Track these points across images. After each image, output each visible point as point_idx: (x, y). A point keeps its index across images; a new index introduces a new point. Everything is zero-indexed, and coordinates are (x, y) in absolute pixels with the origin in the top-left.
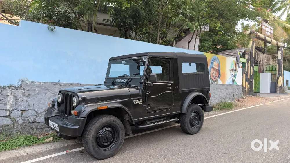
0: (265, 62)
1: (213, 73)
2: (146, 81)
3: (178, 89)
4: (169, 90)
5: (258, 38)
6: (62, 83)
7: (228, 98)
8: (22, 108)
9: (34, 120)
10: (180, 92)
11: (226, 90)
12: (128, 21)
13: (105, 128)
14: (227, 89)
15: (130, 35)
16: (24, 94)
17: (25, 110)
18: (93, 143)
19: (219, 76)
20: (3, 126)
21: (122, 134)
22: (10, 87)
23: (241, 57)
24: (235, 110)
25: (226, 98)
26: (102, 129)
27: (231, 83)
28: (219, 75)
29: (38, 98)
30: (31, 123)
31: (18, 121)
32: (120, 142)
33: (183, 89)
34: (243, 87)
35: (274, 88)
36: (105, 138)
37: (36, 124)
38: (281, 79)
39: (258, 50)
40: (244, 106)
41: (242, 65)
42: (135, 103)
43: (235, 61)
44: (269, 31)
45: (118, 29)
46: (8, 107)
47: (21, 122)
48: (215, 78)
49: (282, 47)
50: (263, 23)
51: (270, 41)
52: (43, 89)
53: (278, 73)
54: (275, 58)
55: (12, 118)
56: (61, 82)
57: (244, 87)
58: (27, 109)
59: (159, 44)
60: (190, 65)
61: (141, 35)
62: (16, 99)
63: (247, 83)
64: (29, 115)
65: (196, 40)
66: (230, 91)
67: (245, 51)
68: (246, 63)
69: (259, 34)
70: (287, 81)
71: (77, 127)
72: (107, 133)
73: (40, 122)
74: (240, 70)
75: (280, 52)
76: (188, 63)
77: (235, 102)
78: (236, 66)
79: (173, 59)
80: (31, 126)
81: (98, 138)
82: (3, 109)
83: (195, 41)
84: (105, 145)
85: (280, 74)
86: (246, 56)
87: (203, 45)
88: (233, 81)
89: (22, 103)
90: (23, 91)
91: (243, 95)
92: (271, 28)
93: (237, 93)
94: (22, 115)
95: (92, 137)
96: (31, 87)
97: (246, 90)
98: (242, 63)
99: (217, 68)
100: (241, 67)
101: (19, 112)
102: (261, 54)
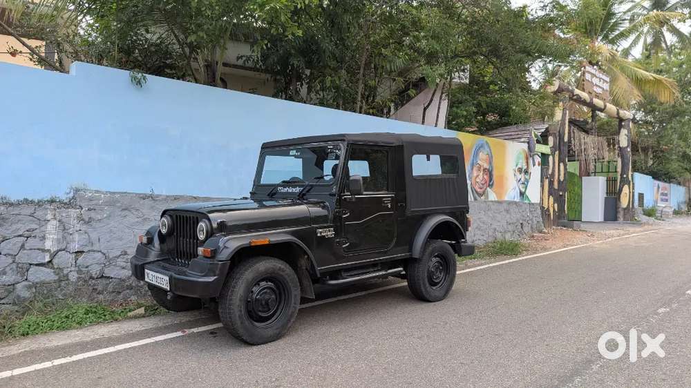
0: (592, 153)
1: (478, 176)
2: (341, 190)
3: (404, 208)
4: (387, 209)
5: (575, 100)
6: (158, 196)
7: (509, 231)
8: (77, 246)
9: (100, 273)
10: (408, 213)
11: (504, 213)
12: (295, 62)
13: (263, 284)
14: (507, 211)
15: (297, 92)
16: (80, 219)
17: (82, 252)
18: (241, 311)
19: (491, 183)
20: (37, 283)
21: (296, 296)
22: (52, 201)
23: (538, 142)
24: (523, 256)
25: (505, 232)
26: (258, 284)
27: (517, 199)
28: (490, 181)
29: (109, 226)
30: (93, 279)
31: (67, 275)
32: (291, 311)
33: (413, 208)
34: (542, 208)
35: (613, 212)
36: (263, 302)
37: (104, 281)
38: (628, 192)
39: (577, 125)
40: (545, 249)
41: (540, 160)
42: (319, 235)
43: (524, 151)
44: (601, 84)
45: (269, 78)
46: (48, 244)
47: (73, 276)
48: (481, 188)
49: (628, 120)
50: (587, 67)
51: (603, 107)
52: (119, 207)
53: (621, 178)
54: (614, 146)
55: (55, 267)
56: (156, 193)
57: (546, 207)
58: (86, 249)
59: (360, 113)
60: (428, 159)
61: (321, 93)
62: (64, 228)
63: (551, 199)
64: (91, 262)
65: (440, 103)
66: (515, 216)
67: (547, 129)
68: (548, 155)
69: (577, 91)
70: (641, 196)
71: (211, 279)
72: (266, 293)
73: (112, 278)
74: (536, 171)
75: (624, 132)
76: (425, 156)
77: (525, 241)
78: (527, 163)
79: (395, 146)
80: (94, 285)
81: (249, 302)
82: (39, 249)
83: (439, 105)
84: (262, 317)
85: (625, 181)
86: (551, 139)
87: (457, 113)
88: (522, 194)
89: (76, 236)
90: (78, 210)
91: (543, 225)
92: (604, 77)
93: (530, 222)
94: (75, 262)
95: (240, 300)
96: (94, 202)
97: (549, 215)
98: (540, 154)
99: (486, 166)
100: (539, 165)
101: (69, 255)
102: (583, 135)
